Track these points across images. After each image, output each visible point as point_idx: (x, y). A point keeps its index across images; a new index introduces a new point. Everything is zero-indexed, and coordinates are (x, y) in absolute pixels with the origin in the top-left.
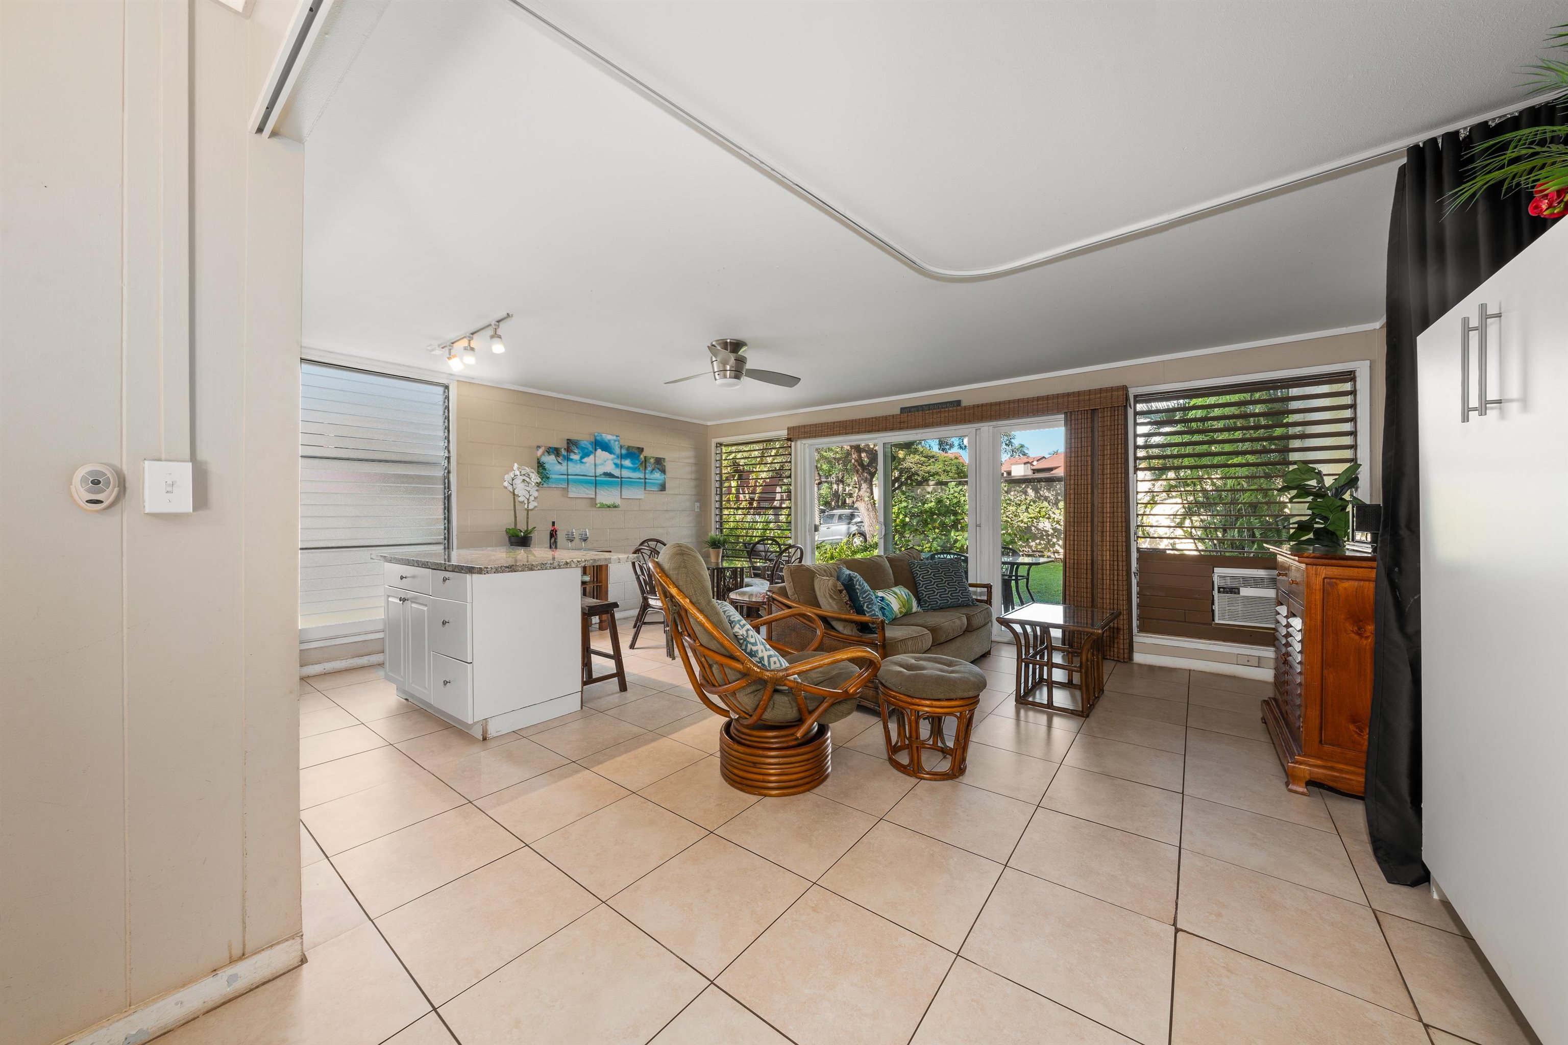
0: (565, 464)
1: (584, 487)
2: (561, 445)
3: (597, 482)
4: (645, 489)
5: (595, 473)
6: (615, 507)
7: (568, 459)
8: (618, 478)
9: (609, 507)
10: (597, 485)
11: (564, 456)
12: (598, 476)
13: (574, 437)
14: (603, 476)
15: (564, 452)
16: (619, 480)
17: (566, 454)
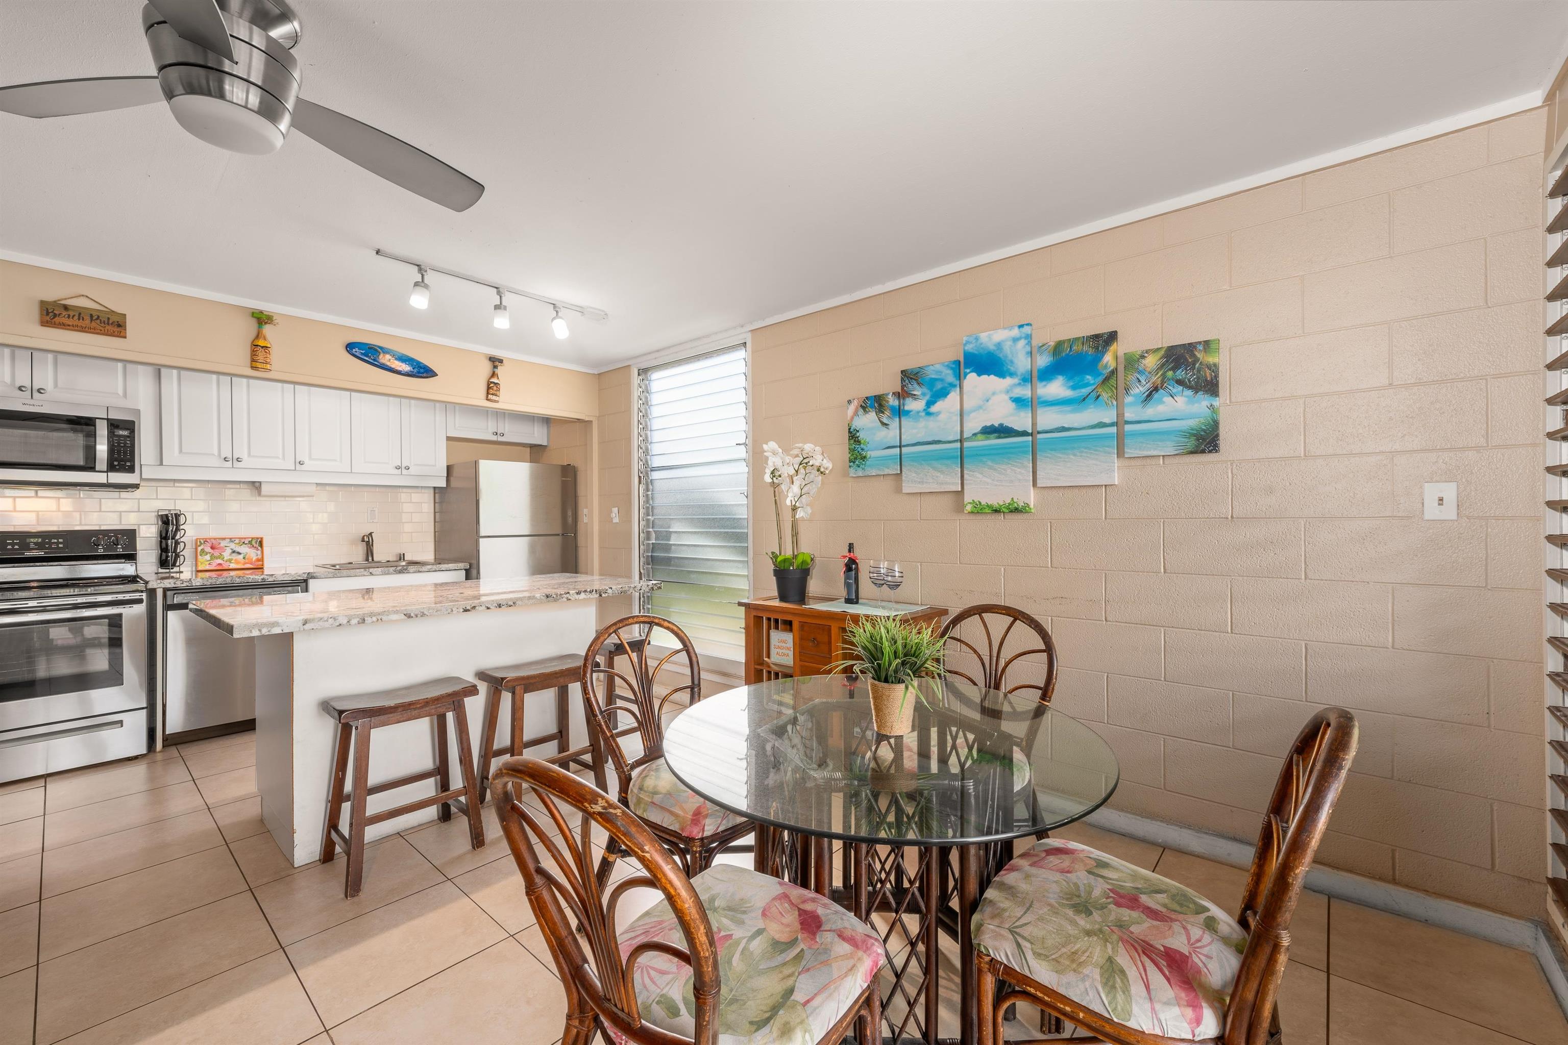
0: (894, 424)
1: (935, 469)
2: (888, 384)
3: (965, 453)
4: (1120, 454)
5: (962, 432)
6: (1016, 510)
7: (900, 412)
8: (1024, 434)
9: (997, 511)
10: (966, 460)
11: (892, 409)
12: (968, 439)
13: (911, 364)
14: (980, 437)
15: (893, 401)
16: (1030, 438)
17: (896, 403)
